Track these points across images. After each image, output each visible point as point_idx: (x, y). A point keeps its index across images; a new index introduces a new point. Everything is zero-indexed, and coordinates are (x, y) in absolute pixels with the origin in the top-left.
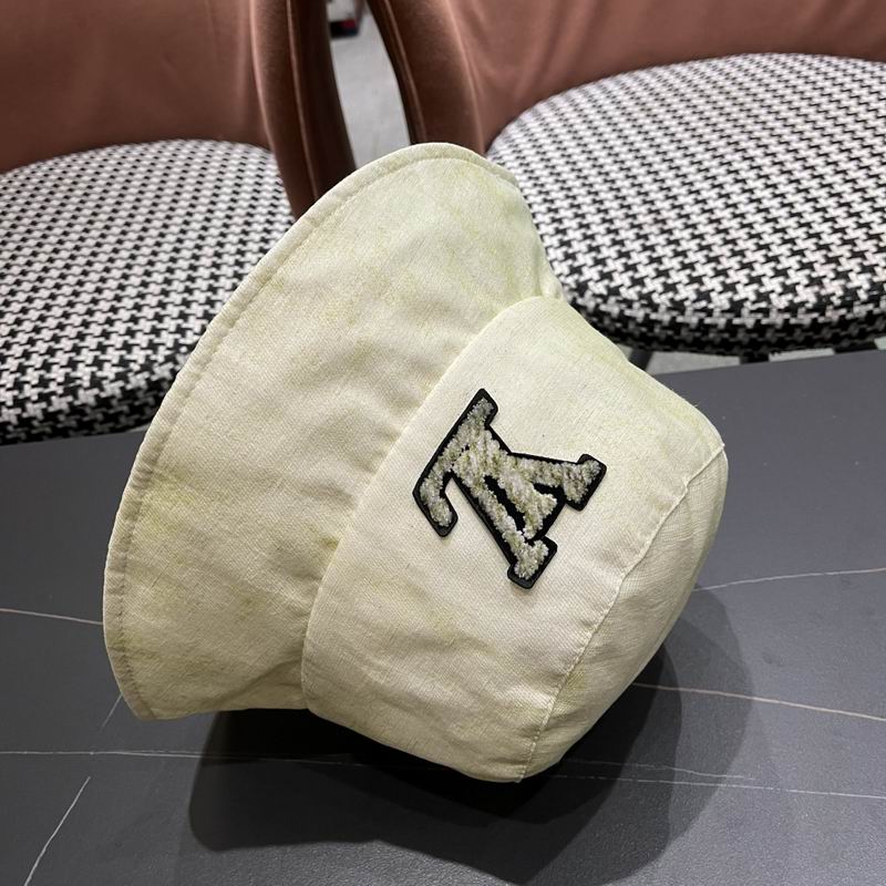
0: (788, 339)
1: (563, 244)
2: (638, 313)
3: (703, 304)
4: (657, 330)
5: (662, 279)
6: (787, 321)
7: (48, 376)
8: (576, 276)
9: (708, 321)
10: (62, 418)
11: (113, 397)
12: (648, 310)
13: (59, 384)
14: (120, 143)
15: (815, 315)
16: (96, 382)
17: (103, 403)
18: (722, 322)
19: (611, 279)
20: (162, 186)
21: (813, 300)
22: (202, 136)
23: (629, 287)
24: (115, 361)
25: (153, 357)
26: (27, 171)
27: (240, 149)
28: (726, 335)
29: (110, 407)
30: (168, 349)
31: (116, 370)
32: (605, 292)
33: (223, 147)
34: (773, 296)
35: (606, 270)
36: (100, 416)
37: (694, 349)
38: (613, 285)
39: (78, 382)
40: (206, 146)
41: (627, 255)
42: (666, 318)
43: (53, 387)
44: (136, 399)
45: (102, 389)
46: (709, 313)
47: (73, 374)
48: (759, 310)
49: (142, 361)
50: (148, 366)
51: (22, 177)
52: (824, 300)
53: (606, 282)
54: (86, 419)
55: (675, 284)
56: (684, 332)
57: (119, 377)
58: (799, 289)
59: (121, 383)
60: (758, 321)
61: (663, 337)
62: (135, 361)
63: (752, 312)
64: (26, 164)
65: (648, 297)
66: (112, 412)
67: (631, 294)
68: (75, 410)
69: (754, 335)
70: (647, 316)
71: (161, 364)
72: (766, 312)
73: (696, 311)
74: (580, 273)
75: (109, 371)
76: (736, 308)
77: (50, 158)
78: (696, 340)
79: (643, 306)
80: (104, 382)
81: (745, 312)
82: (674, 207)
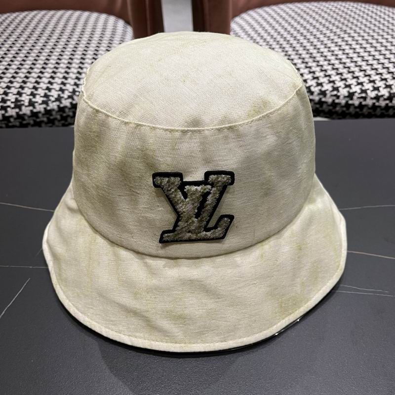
0: (373, 113)
3: (335, 93)
5: (316, 81)
6: (374, 104)
7: (6, 98)
9: (337, 101)
10: (12, 120)
11: (40, 112)
12: (310, 94)
13: (12, 102)
15: (387, 102)
16: (31, 104)
17: (34, 115)
18: (343, 102)
21: (387, 95)
24: (42, 95)
25: (62, 95)
27: (104, 16)
28: (344, 109)
29: (38, 117)
30: (70, 92)
31: (42, 99)
34: (368, 92)
36: (32, 122)
39: (22, 103)
41: (299, 69)
42: (317, 98)
43: (9, 103)
44: (51, 115)
45: (34, 107)
46: (338, 97)
47: (20, 98)
48: (362, 97)
49: (56, 96)
50: (59, 99)
52: (392, 95)
54: (24, 122)
55: (322, 83)
56: (325, 106)
57: (43, 102)
58: (381, 89)
59: (44, 106)
60: (361, 103)
62: (52, 96)
63: (358, 98)
65: (309, 88)
66: (38, 120)
68: (20, 117)
69: (358, 110)
71: (66, 99)
72: (365, 98)
73: (332, 96)
75: (39, 99)
76: (351, 95)
78: (330, 110)
80: (36, 104)
81: (355, 98)
82: (319, 52)
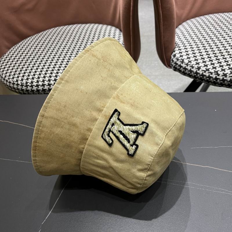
1: (194, 57)
2: (214, 76)
4: (218, 81)
5: (221, 68)
8: (197, 65)
12: (217, 75)
14: (79, 23)
19: (207, 67)
20: (90, 34)
22: (100, 23)
23: (212, 69)
26: (56, 29)
27: (109, 27)
32: (205, 70)
33: (105, 26)
35: (206, 64)
37: (228, 87)
38: (207, 68)
40: (101, 26)
41: (212, 61)
42: (221, 78)
51: (55, 30)
53: (206, 67)
55: (225, 69)
56: (226, 82)
61: (220, 83)
64: (56, 27)
65: (217, 72)
67: (212, 71)
70: (216, 77)
73: (230, 76)
74: (199, 64)
77: (62, 26)
79: (215, 74)
82: (225, 49)
